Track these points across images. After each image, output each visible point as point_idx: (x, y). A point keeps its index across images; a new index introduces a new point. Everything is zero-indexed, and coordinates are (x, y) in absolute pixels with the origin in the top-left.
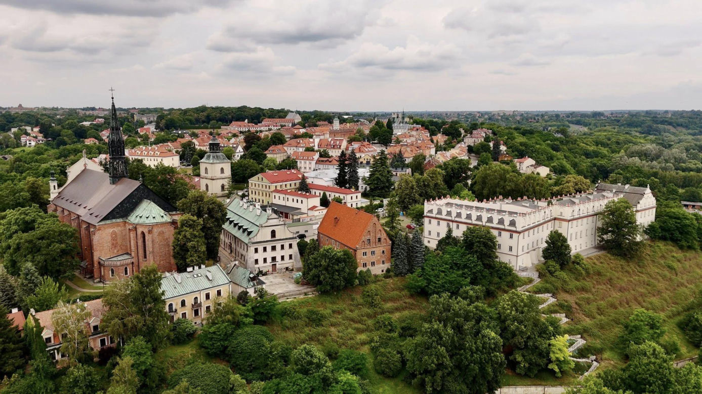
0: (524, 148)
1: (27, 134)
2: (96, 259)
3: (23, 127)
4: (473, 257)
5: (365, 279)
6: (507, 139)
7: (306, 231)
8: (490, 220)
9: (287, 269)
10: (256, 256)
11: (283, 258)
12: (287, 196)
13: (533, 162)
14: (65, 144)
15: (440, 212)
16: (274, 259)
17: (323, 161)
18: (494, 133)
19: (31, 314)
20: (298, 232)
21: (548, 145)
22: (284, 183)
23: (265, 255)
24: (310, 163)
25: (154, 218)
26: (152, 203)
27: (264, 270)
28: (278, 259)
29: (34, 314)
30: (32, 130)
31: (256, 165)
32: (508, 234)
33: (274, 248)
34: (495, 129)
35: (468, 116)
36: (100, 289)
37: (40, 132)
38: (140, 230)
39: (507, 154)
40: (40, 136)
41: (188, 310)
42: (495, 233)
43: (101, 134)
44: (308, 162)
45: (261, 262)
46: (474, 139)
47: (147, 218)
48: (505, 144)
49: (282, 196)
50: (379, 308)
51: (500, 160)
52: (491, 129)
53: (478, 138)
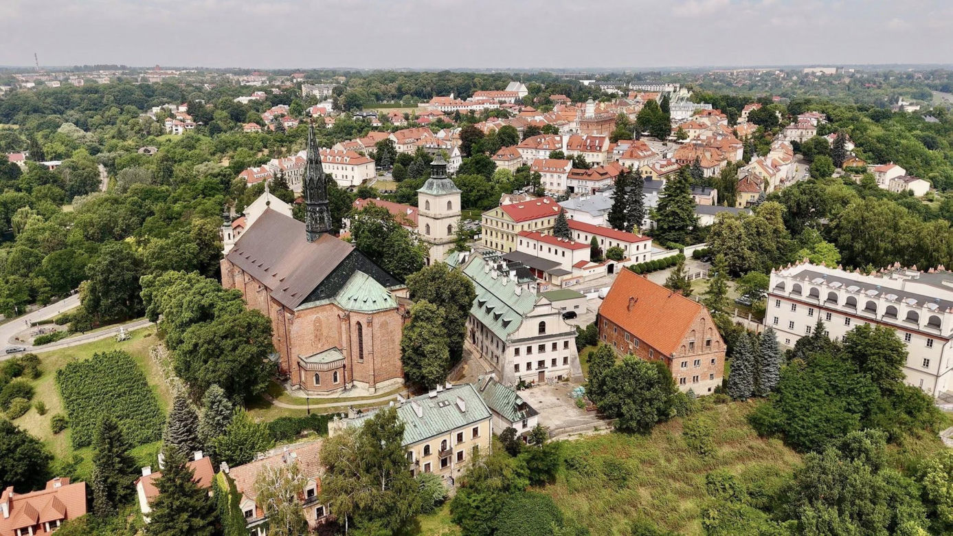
0: (883, 146)
1: (173, 116)
2: (294, 358)
3: (166, 105)
4: (865, 377)
5: (685, 405)
6: (853, 130)
7: (576, 307)
8: (891, 312)
9: (560, 378)
10: (517, 360)
11: (554, 362)
12: (540, 244)
13: (902, 172)
14: (219, 130)
15: (797, 290)
16: (541, 363)
17: (578, 174)
18: (829, 119)
19: (224, 471)
20: (564, 309)
21: (917, 137)
22: (534, 221)
23: (530, 358)
24: (560, 177)
25: (375, 302)
26: (371, 278)
27: (528, 381)
28: (548, 364)
29: (227, 471)
30: (178, 109)
31: (485, 183)
32: (924, 340)
33: (542, 348)
34: (831, 112)
35: (766, 78)
36: (302, 404)
37: (189, 113)
38: (354, 320)
39: (856, 156)
40: (189, 119)
41: (434, 460)
42: (900, 335)
43: (263, 116)
44: (556, 175)
45: (523, 367)
46: (800, 131)
47: (365, 302)
48: (851, 138)
49: (532, 243)
50: (713, 457)
51: (844, 166)
52: (823, 112)
53: (806, 129)
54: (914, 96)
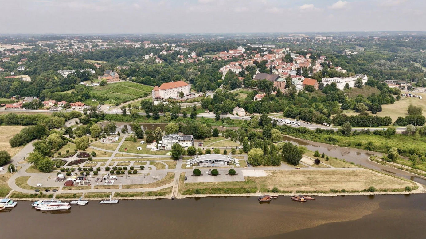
0: (338, 63)
4: (333, 87)
6: (332, 60)
8: (335, 81)
13: (341, 68)
15: (325, 80)
18: (326, 57)
21: (345, 61)
25: (282, 80)
32: (339, 83)
34: (327, 56)
38: (280, 82)
39: (332, 65)
42: (336, 83)
45: (297, 88)
48: (331, 62)
51: (330, 67)
52: (325, 56)
53: (322, 59)
54: (350, 48)
